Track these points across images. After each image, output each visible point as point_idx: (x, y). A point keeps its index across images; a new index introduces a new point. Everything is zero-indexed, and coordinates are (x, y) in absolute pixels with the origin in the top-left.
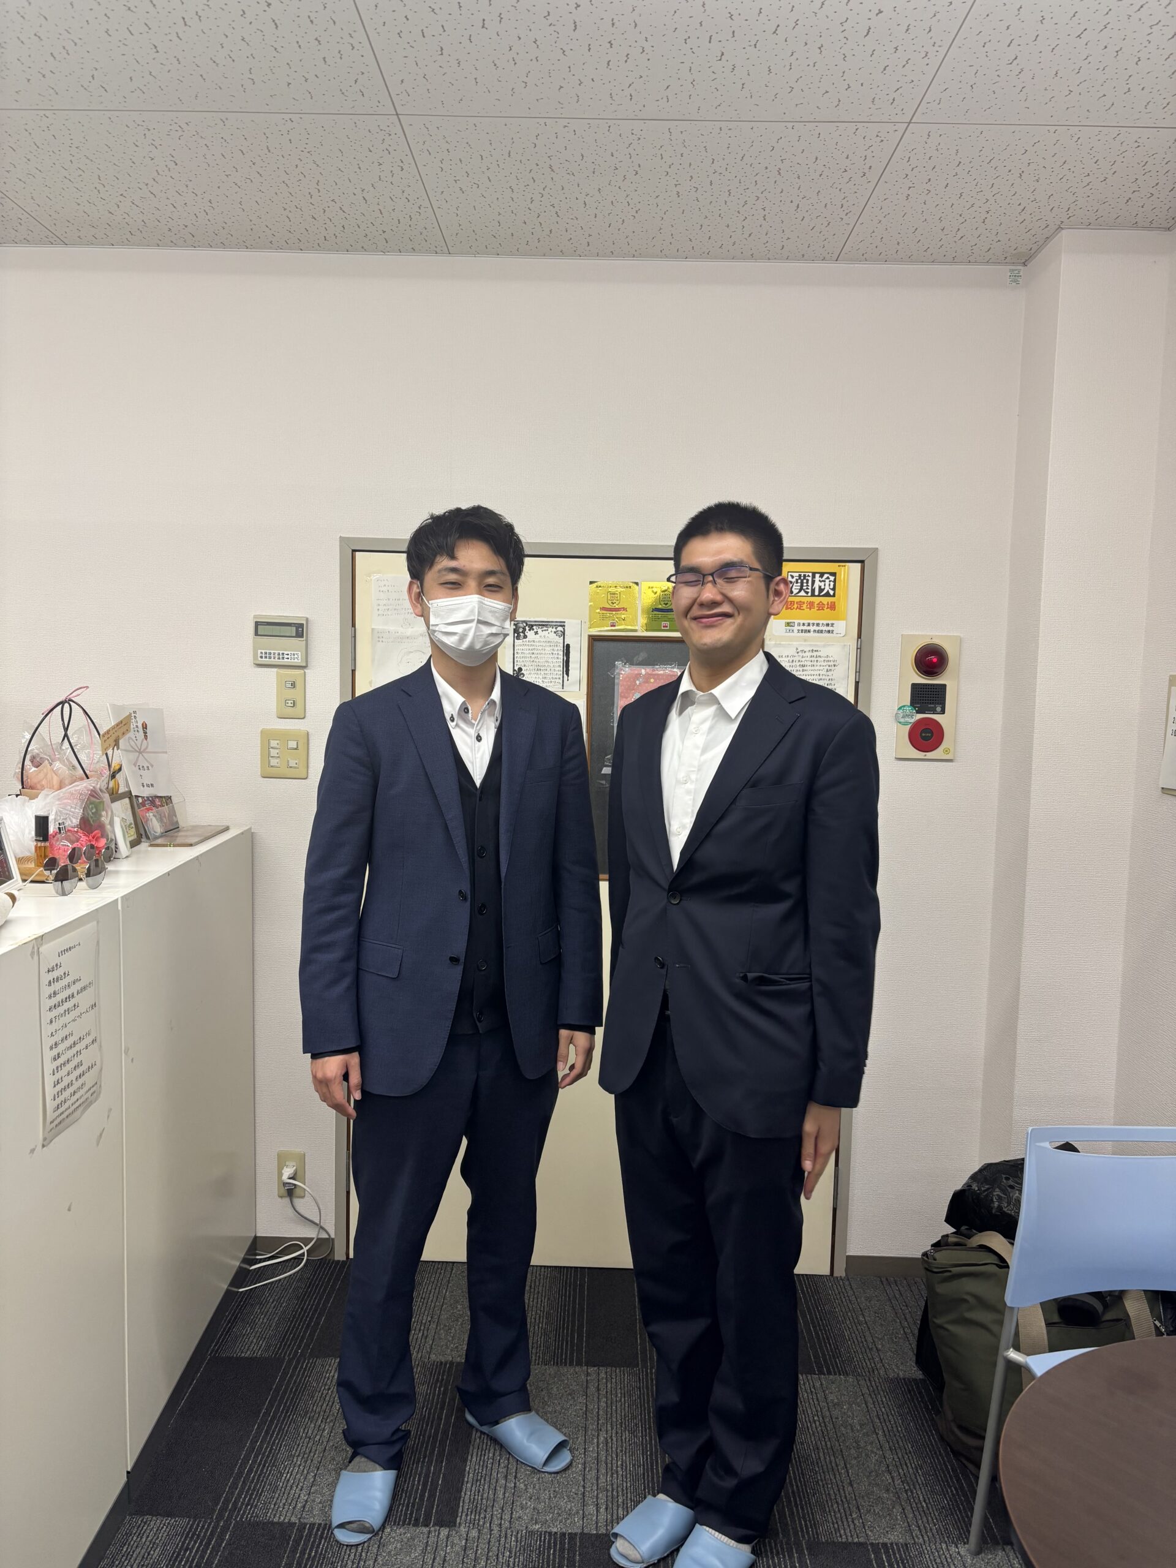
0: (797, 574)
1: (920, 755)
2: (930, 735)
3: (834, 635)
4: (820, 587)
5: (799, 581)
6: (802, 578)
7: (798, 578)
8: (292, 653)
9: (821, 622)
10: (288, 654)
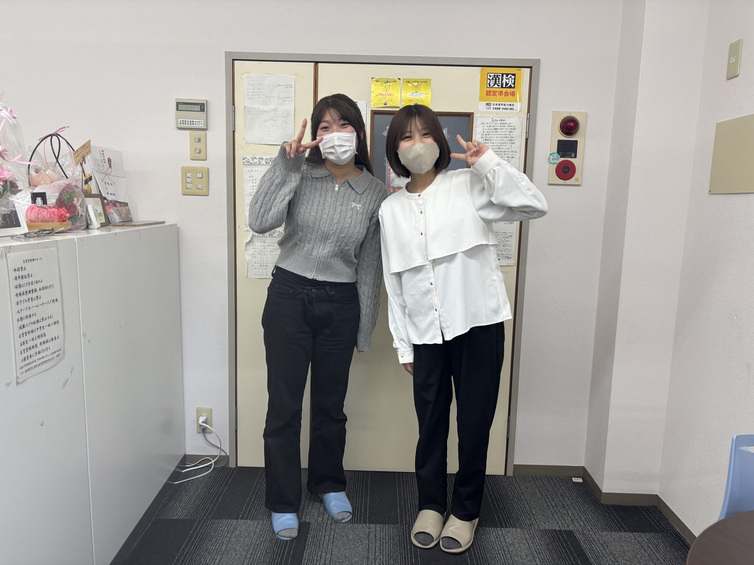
0: (493, 75)
1: (562, 182)
2: (568, 170)
3: (514, 111)
4: (506, 82)
5: (494, 79)
6: (496, 77)
7: (493, 77)
8: (198, 121)
9: (506, 103)
10: (196, 122)
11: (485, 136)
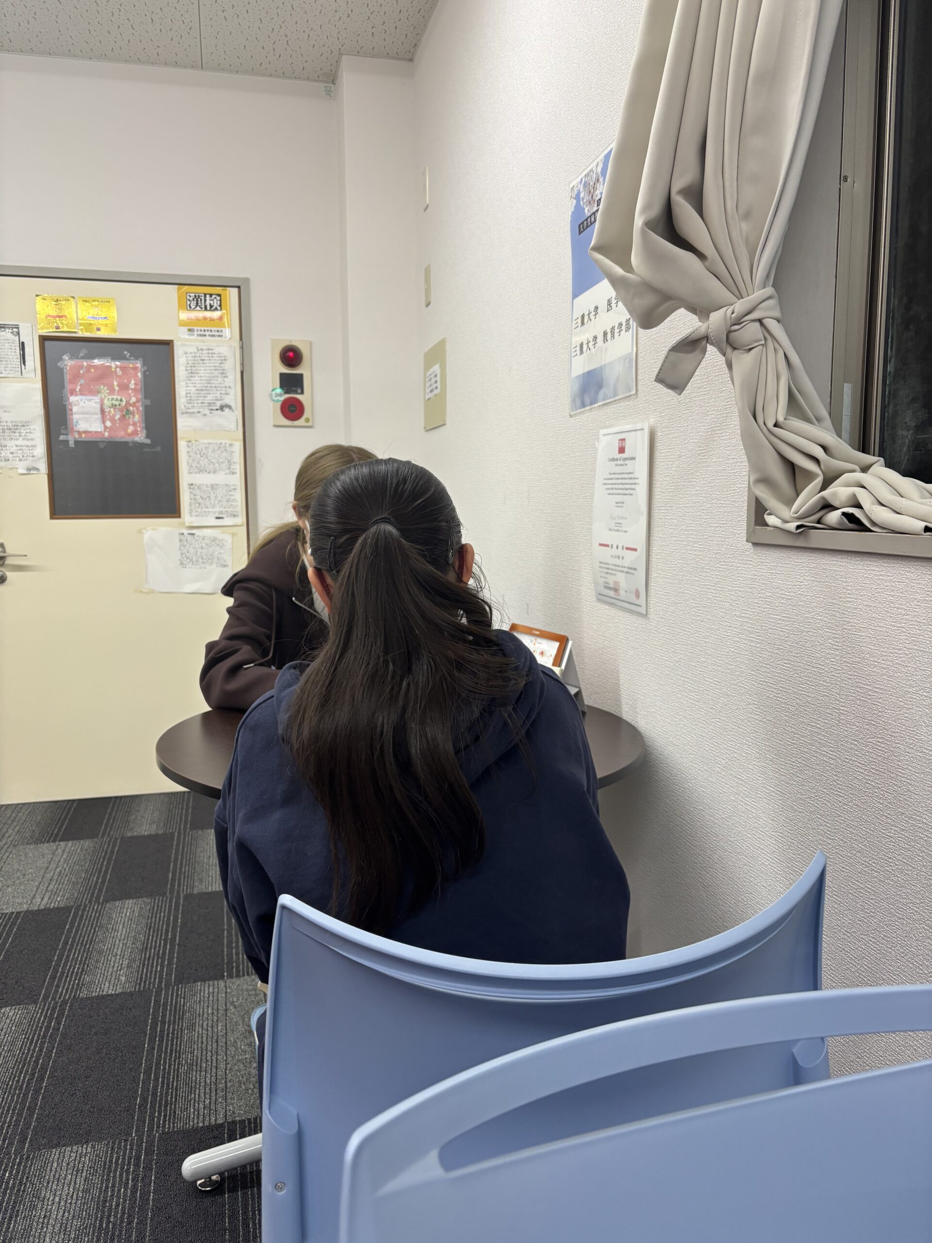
1: (289, 423)
2: (295, 409)
3: (223, 339)
4: (210, 304)
6: (197, 297)
7: (194, 297)
9: (213, 329)
11: (190, 368)
